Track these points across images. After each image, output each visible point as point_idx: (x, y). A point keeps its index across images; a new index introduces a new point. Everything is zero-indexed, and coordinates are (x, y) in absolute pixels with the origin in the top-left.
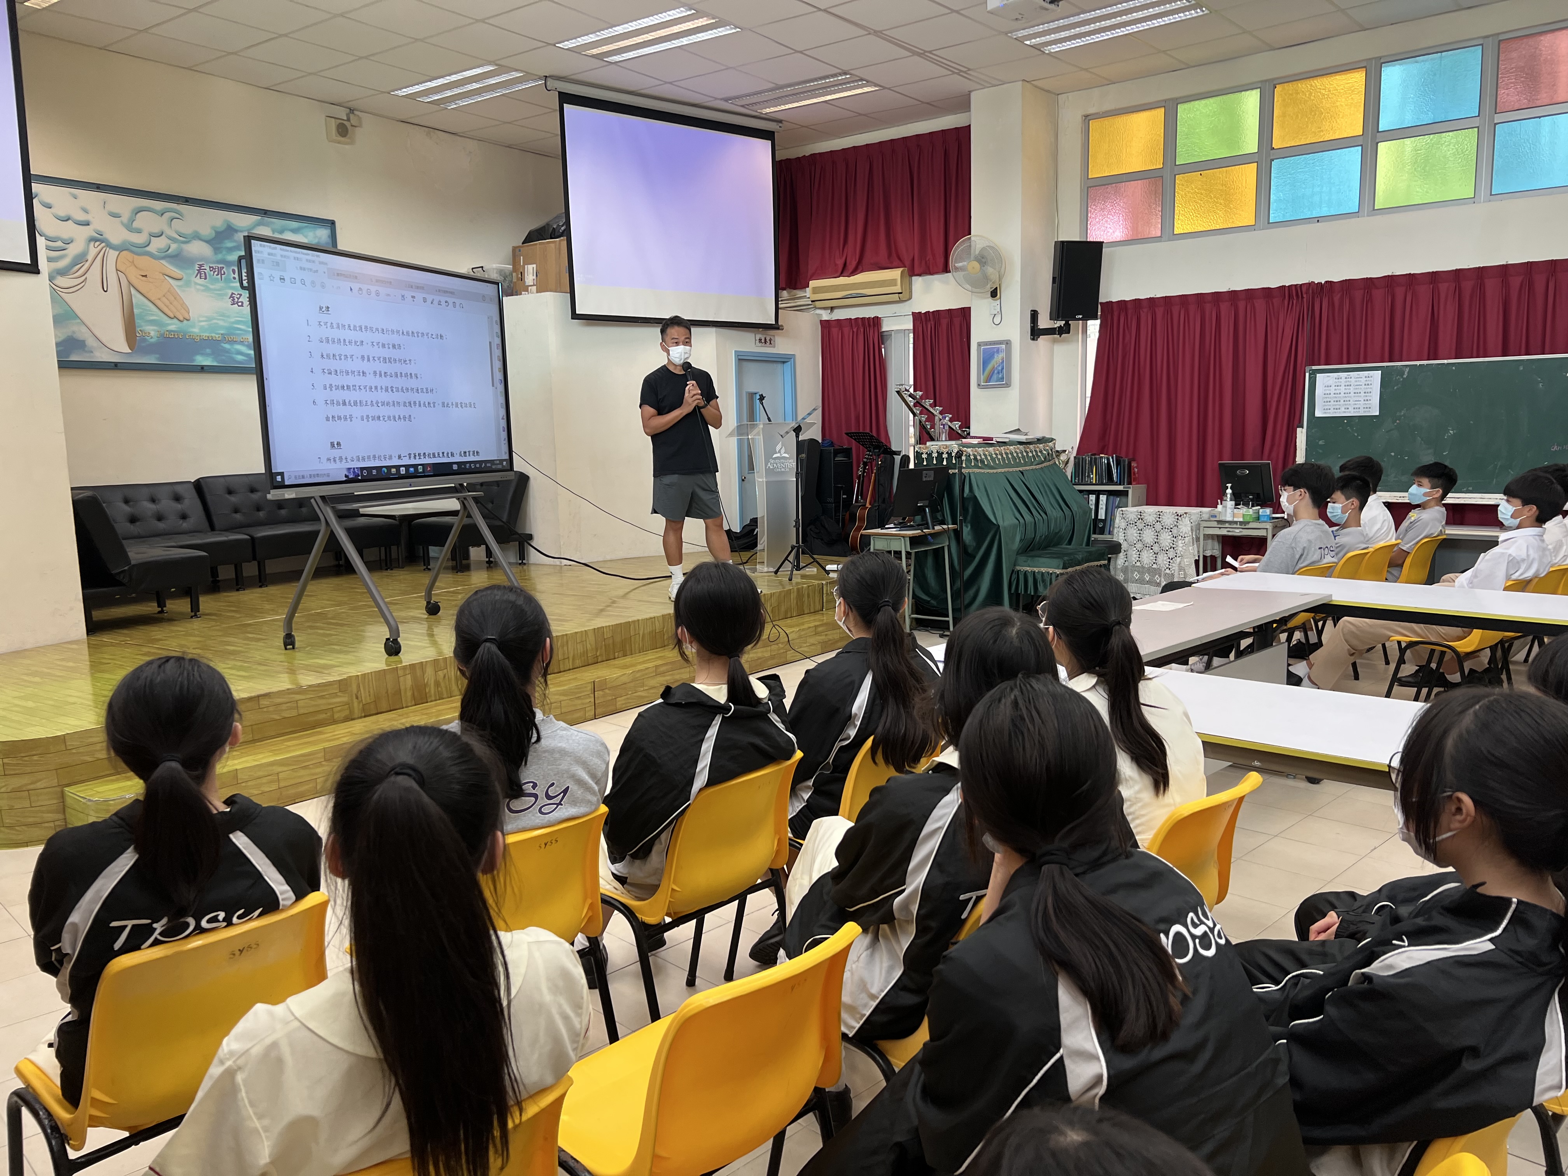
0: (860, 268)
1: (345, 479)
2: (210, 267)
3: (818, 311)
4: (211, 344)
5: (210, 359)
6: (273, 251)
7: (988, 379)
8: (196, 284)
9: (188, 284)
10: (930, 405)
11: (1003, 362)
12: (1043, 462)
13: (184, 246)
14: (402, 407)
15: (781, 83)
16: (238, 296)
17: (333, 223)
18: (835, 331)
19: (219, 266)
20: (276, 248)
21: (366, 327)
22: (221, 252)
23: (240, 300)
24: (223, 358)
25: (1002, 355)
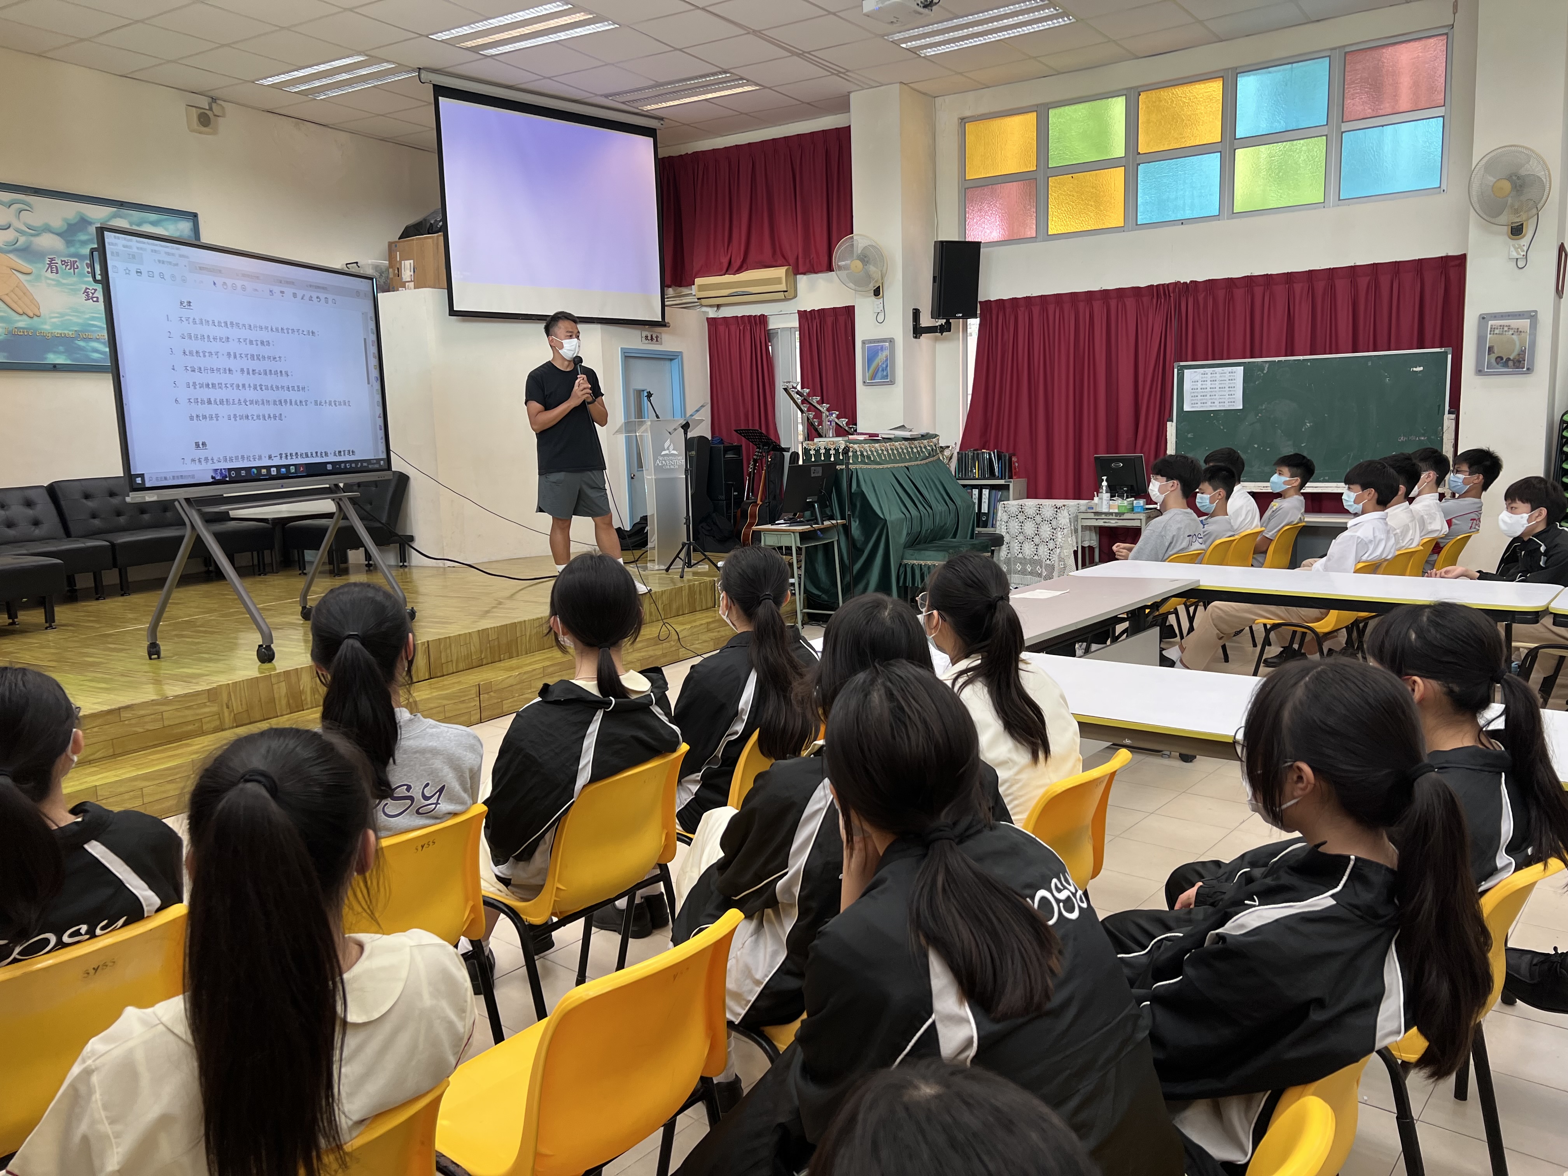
0: (745, 266)
1: (211, 480)
2: (62, 261)
3: (704, 309)
4: (66, 342)
5: (64, 357)
6: (129, 243)
7: (873, 377)
8: (47, 278)
9: (38, 278)
10: (818, 402)
11: (887, 360)
12: (927, 458)
13: (32, 238)
14: (272, 406)
15: (661, 80)
16: (93, 291)
17: (195, 215)
18: (722, 329)
19: (72, 260)
20: (131, 240)
21: (232, 323)
22: (72, 245)
23: (94, 296)
24: (78, 356)
25: (886, 353)
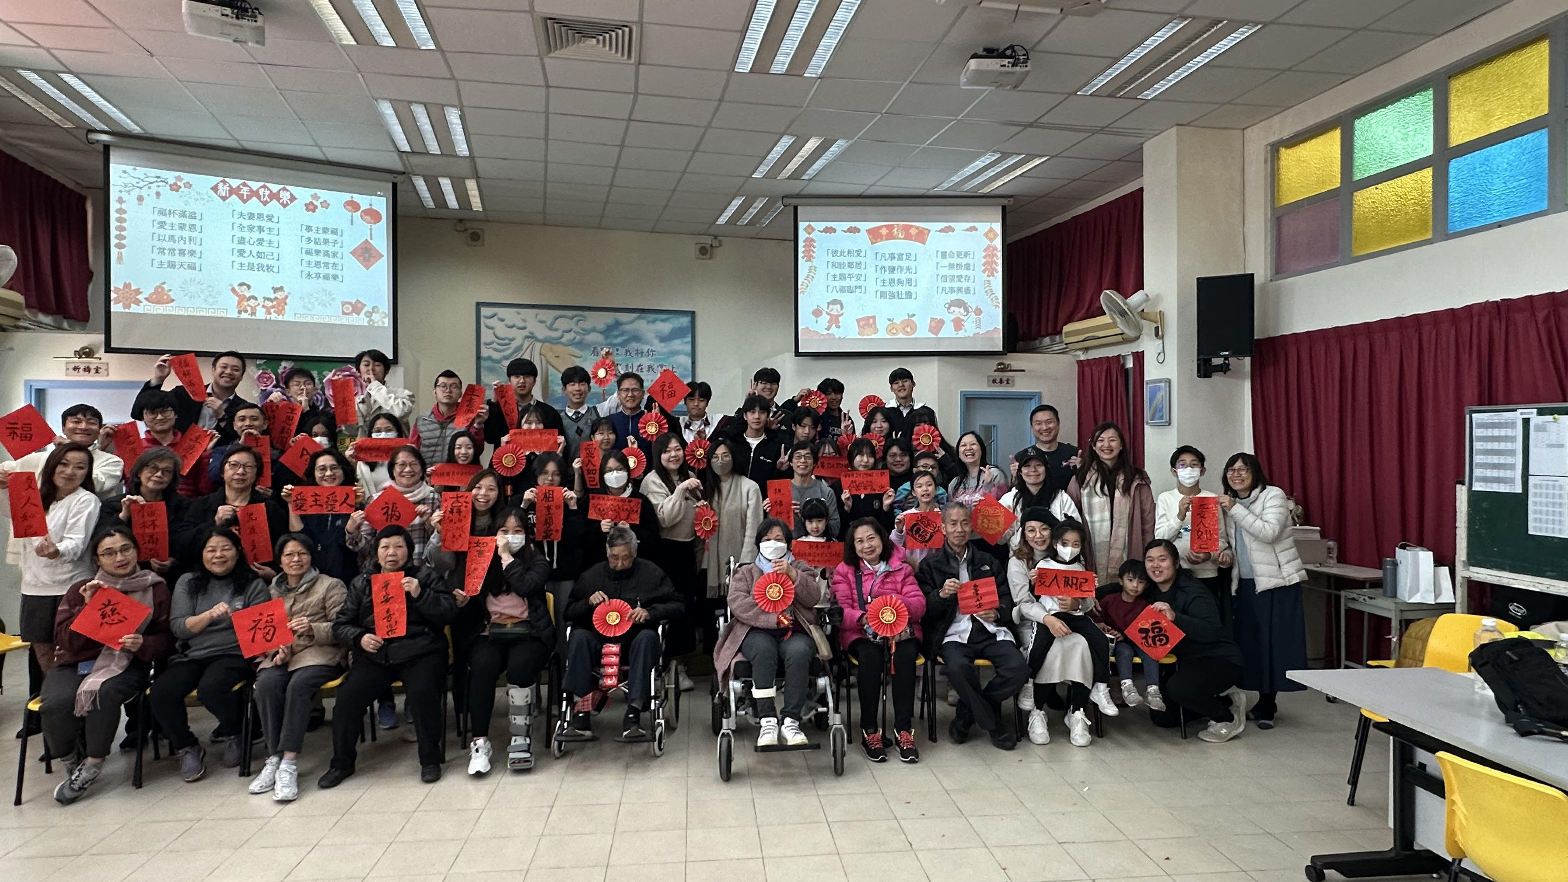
3: (1075, 353)
7: (1156, 418)
8: (591, 359)
11: (1163, 400)
13: (585, 337)
18: (1087, 369)
22: (609, 339)
25: (1162, 393)
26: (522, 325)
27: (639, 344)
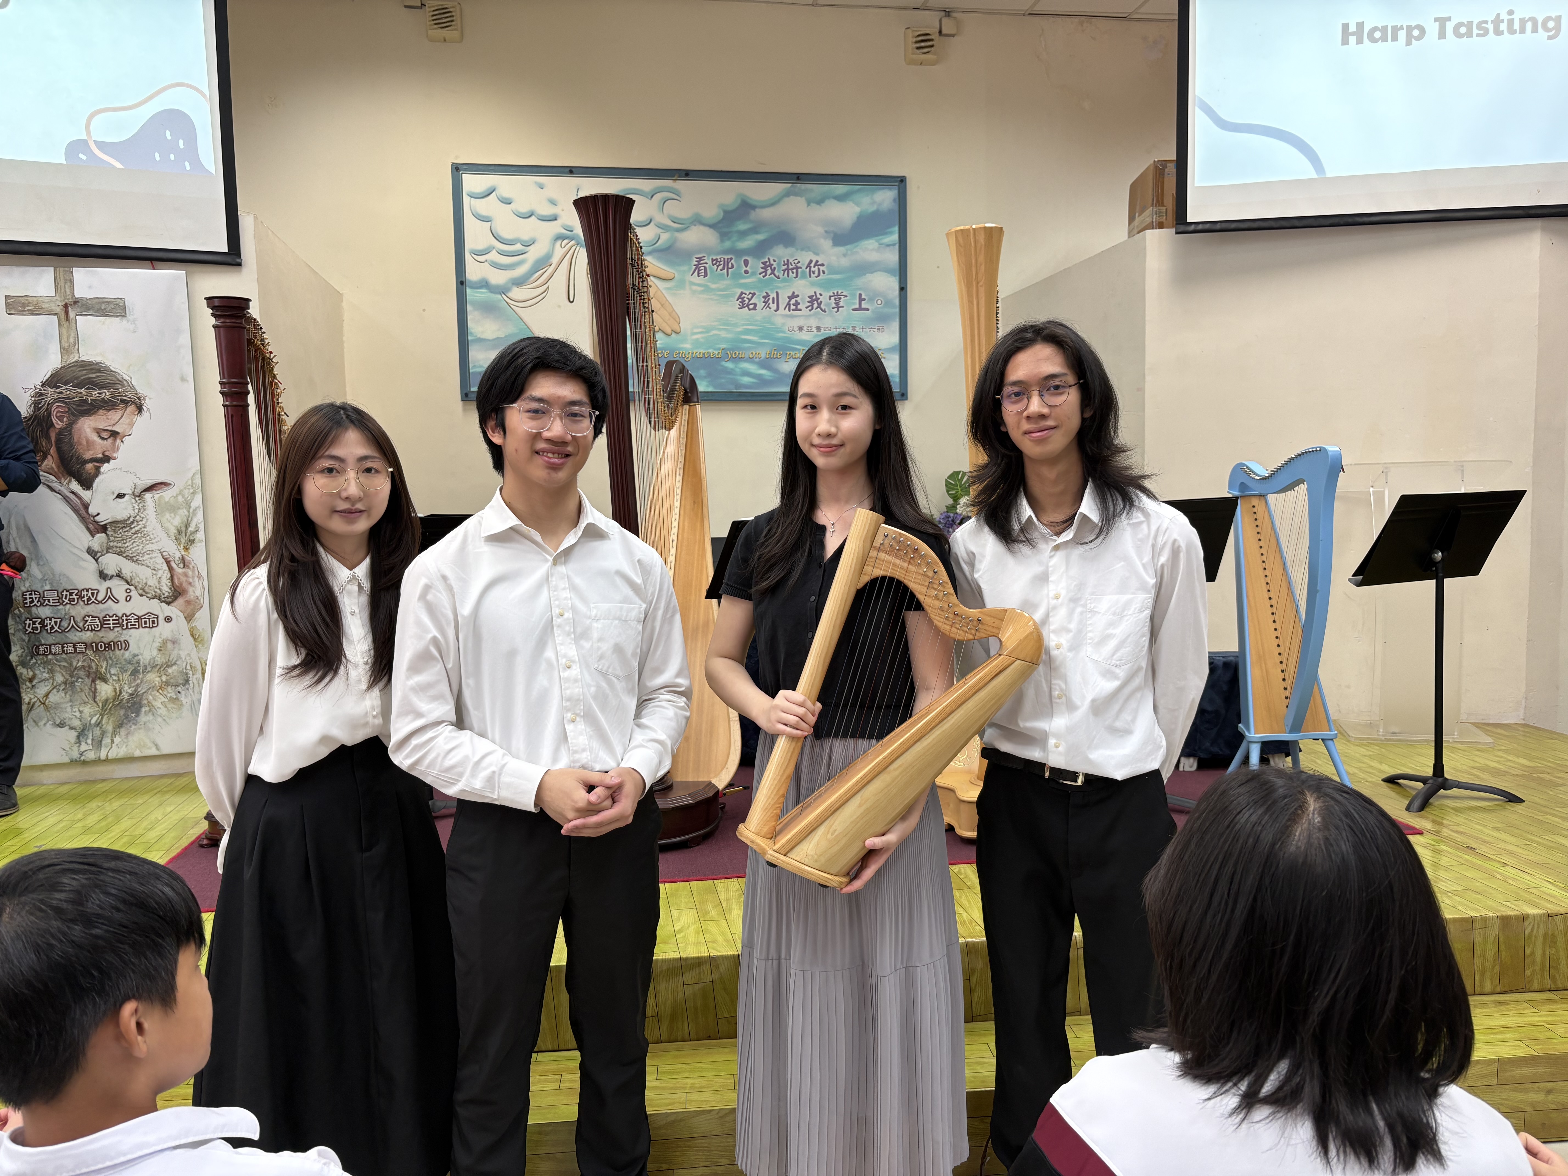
2: (713, 260)
4: (712, 364)
5: (704, 383)
8: (692, 284)
9: (681, 284)
13: (679, 235)
16: (750, 296)
17: (902, 181)
19: (726, 257)
22: (729, 239)
23: (752, 302)
24: (725, 380)
26: (548, 211)
27: (790, 250)
